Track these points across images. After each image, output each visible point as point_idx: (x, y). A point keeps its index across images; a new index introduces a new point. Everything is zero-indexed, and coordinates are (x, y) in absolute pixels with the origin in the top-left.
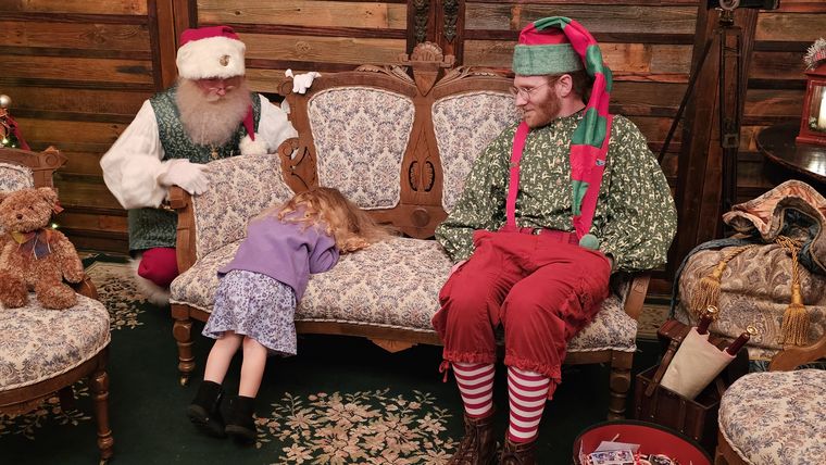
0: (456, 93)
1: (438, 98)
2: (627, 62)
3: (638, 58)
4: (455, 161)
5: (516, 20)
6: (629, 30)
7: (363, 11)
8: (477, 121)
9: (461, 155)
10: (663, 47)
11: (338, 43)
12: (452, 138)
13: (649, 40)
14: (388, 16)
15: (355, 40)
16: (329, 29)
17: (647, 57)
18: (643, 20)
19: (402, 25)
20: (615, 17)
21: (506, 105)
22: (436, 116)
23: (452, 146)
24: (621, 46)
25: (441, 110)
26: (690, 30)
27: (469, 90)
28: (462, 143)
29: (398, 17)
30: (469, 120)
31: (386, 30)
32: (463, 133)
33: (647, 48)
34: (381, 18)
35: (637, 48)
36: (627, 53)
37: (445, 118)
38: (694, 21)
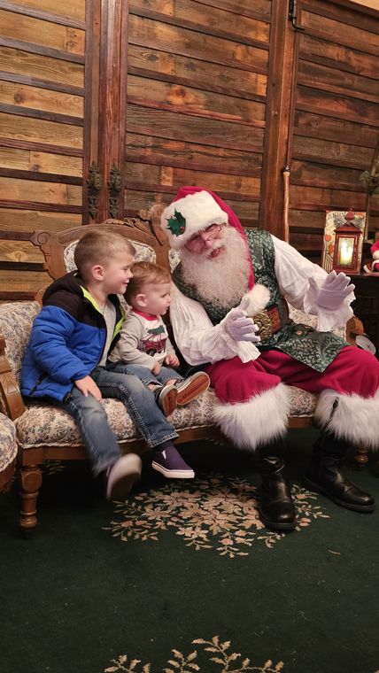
7: (47, 189)
11: (25, 215)
14: (67, 195)
15: (39, 213)
16: (18, 202)
19: (79, 202)
29: (75, 196)
31: (66, 206)
34: (61, 196)
38: (257, 212)
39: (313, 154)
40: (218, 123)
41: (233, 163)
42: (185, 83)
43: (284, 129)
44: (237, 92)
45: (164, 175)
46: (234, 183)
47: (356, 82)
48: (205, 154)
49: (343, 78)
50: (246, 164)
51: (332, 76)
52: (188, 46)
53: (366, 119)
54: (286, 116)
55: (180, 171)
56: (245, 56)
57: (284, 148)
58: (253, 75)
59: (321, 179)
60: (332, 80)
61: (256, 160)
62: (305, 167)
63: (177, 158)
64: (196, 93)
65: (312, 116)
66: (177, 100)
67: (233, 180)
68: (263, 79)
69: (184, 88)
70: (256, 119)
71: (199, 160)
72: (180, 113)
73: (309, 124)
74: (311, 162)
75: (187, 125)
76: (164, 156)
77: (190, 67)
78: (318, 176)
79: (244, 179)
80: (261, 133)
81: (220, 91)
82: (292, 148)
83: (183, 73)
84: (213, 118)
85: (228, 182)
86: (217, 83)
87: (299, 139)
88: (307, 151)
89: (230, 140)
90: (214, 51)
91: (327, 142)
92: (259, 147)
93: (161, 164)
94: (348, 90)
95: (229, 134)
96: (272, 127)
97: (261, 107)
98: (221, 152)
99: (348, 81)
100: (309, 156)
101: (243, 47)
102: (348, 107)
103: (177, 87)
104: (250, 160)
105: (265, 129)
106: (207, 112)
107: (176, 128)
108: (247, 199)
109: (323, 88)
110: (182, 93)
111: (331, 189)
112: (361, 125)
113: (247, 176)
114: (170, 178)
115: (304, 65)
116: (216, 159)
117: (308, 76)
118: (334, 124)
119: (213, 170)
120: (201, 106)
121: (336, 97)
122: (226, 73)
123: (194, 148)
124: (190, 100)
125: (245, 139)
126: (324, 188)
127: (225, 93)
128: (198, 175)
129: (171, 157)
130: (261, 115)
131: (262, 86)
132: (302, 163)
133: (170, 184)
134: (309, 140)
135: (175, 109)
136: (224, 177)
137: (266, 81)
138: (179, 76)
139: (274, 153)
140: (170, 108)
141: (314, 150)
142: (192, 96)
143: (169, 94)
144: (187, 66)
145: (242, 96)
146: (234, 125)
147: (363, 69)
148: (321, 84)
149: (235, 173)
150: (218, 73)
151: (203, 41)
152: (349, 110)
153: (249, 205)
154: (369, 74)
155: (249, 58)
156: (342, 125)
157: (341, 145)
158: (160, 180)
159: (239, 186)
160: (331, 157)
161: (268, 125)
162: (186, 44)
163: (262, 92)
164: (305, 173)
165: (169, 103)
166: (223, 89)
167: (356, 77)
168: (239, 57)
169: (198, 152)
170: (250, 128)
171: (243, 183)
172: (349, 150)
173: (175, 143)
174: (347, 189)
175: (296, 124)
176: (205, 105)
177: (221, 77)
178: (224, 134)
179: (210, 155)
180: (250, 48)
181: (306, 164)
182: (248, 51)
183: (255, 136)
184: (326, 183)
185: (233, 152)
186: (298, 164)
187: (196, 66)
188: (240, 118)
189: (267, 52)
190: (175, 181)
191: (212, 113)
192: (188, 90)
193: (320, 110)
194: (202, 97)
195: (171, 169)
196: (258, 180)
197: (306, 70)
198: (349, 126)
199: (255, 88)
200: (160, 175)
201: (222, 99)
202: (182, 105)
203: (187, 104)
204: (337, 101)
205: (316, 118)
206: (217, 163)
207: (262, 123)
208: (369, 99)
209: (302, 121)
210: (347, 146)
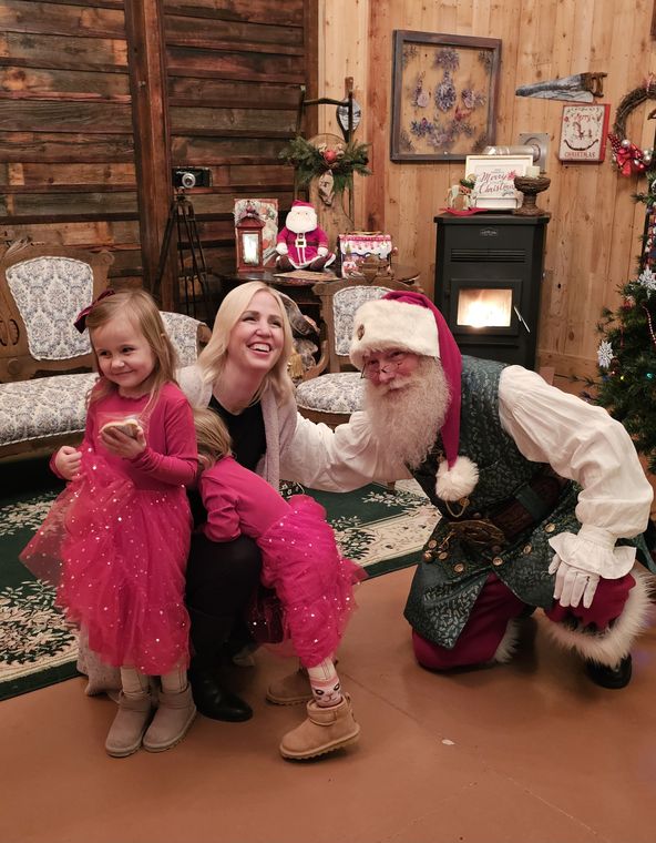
0: (23, 260)
1: (10, 266)
2: (98, 236)
3: (105, 232)
4: (36, 315)
5: (10, 207)
6: (94, 212)
8: (46, 281)
9: (40, 309)
10: (119, 223)
12: (29, 297)
13: (110, 218)
17: (111, 232)
18: (105, 204)
20: (83, 202)
21: (63, 266)
22: (10, 281)
23: (30, 303)
24: (92, 224)
25: (14, 275)
26: (134, 210)
27: (32, 258)
28: (38, 299)
30: (40, 281)
32: (37, 291)
33: (110, 225)
35: (103, 225)
36: (96, 228)
37: (20, 281)
38: (136, 203)
39: (198, 126)
40: (70, 105)
41: (96, 150)
42: (22, 63)
43: (156, 102)
44: (91, 65)
45: (12, 173)
46: (101, 172)
47: (245, 31)
48: (57, 142)
49: (226, 29)
50: (114, 148)
51: (211, 28)
52: (20, 20)
53: (264, 76)
54: (157, 85)
55: (32, 167)
56: (94, 21)
57: (160, 123)
58: (108, 42)
59: (213, 155)
60: (212, 34)
61: (126, 144)
62: (191, 144)
63: (26, 152)
64: (38, 73)
65: (191, 81)
66: (16, 85)
67: (100, 169)
68: (121, 45)
69: (22, 69)
70: (119, 94)
71: (53, 150)
72: (21, 99)
73: (188, 91)
74: (197, 136)
75: (33, 113)
76: (10, 151)
77: (28, 43)
78: (208, 151)
79: (112, 166)
80: (127, 111)
81: (68, 67)
82: (170, 123)
83: (20, 52)
84: (64, 100)
85: (94, 173)
86: (65, 58)
87: (178, 111)
88: (189, 124)
89: (89, 122)
90: (56, 21)
91: (216, 110)
92: (127, 127)
93: (8, 161)
94: (234, 44)
95: (87, 115)
96: (140, 102)
97: (124, 78)
98: (80, 139)
99: (233, 32)
100: (193, 130)
101: (91, 10)
102: (238, 64)
103: (14, 70)
104: (117, 143)
105: (133, 104)
106: (56, 94)
107: (19, 117)
108: (121, 189)
109: (201, 45)
110: (21, 76)
111: (228, 165)
112: (259, 83)
113: (117, 162)
114: (21, 176)
115: (172, 20)
116: (75, 147)
117: (180, 34)
118: (222, 86)
119: (71, 160)
120: (47, 88)
121: (220, 54)
122: (73, 43)
123: (45, 138)
124: (32, 83)
125: (108, 120)
126: (218, 166)
127: (75, 68)
128: (54, 168)
129: (17, 151)
130: (124, 88)
131: (122, 53)
132: (187, 139)
133: (21, 183)
134: (192, 110)
135: (15, 96)
136: (88, 167)
137: (125, 47)
138: (13, 56)
139: (148, 132)
140: (8, 95)
141: (199, 120)
142: (34, 77)
143: (5, 79)
144: (22, 43)
145: (96, 69)
146: (92, 105)
147: (252, 15)
148: (197, 40)
149: (101, 160)
150: (63, 46)
151: (38, 11)
152: (240, 68)
153: (123, 196)
154: (261, 19)
155: (100, 22)
156: (232, 86)
157: (235, 111)
158: (8, 179)
159: (108, 175)
160: (223, 128)
161: (134, 99)
162: (18, 17)
163: (123, 60)
164: (191, 151)
165: (6, 90)
166: (70, 64)
167: (244, 26)
168: (87, 24)
169: (49, 142)
170: (112, 106)
171: (112, 171)
172: (246, 116)
173: (20, 134)
174: (248, 162)
175: (171, 93)
176: (52, 85)
177: (67, 49)
178: (80, 117)
179: (66, 143)
180: (100, 10)
181: (191, 139)
182: (97, 14)
183: (120, 114)
184: (220, 160)
185: (94, 137)
186: (179, 141)
187: (34, 41)
188: (99, 95)
189: (122, 12)
190: (26, 178)
191: (61, 94)
192: (28, 71)
193: (200, 72)
194: (46, 76)
195: (20, 165)
196: (132, 166)
197: (177, 27)
198: (242, 87)
199: (112, 58)
200: (7, 173)
201: (71, 76)
202: (22, 90)
203: (29, 87)
204: (222, 57)
205: (197, 82)
206: (76, 152)
207: (128, 98)
208: (263, 51)
209: (178, 89)
210: (243, 111)
